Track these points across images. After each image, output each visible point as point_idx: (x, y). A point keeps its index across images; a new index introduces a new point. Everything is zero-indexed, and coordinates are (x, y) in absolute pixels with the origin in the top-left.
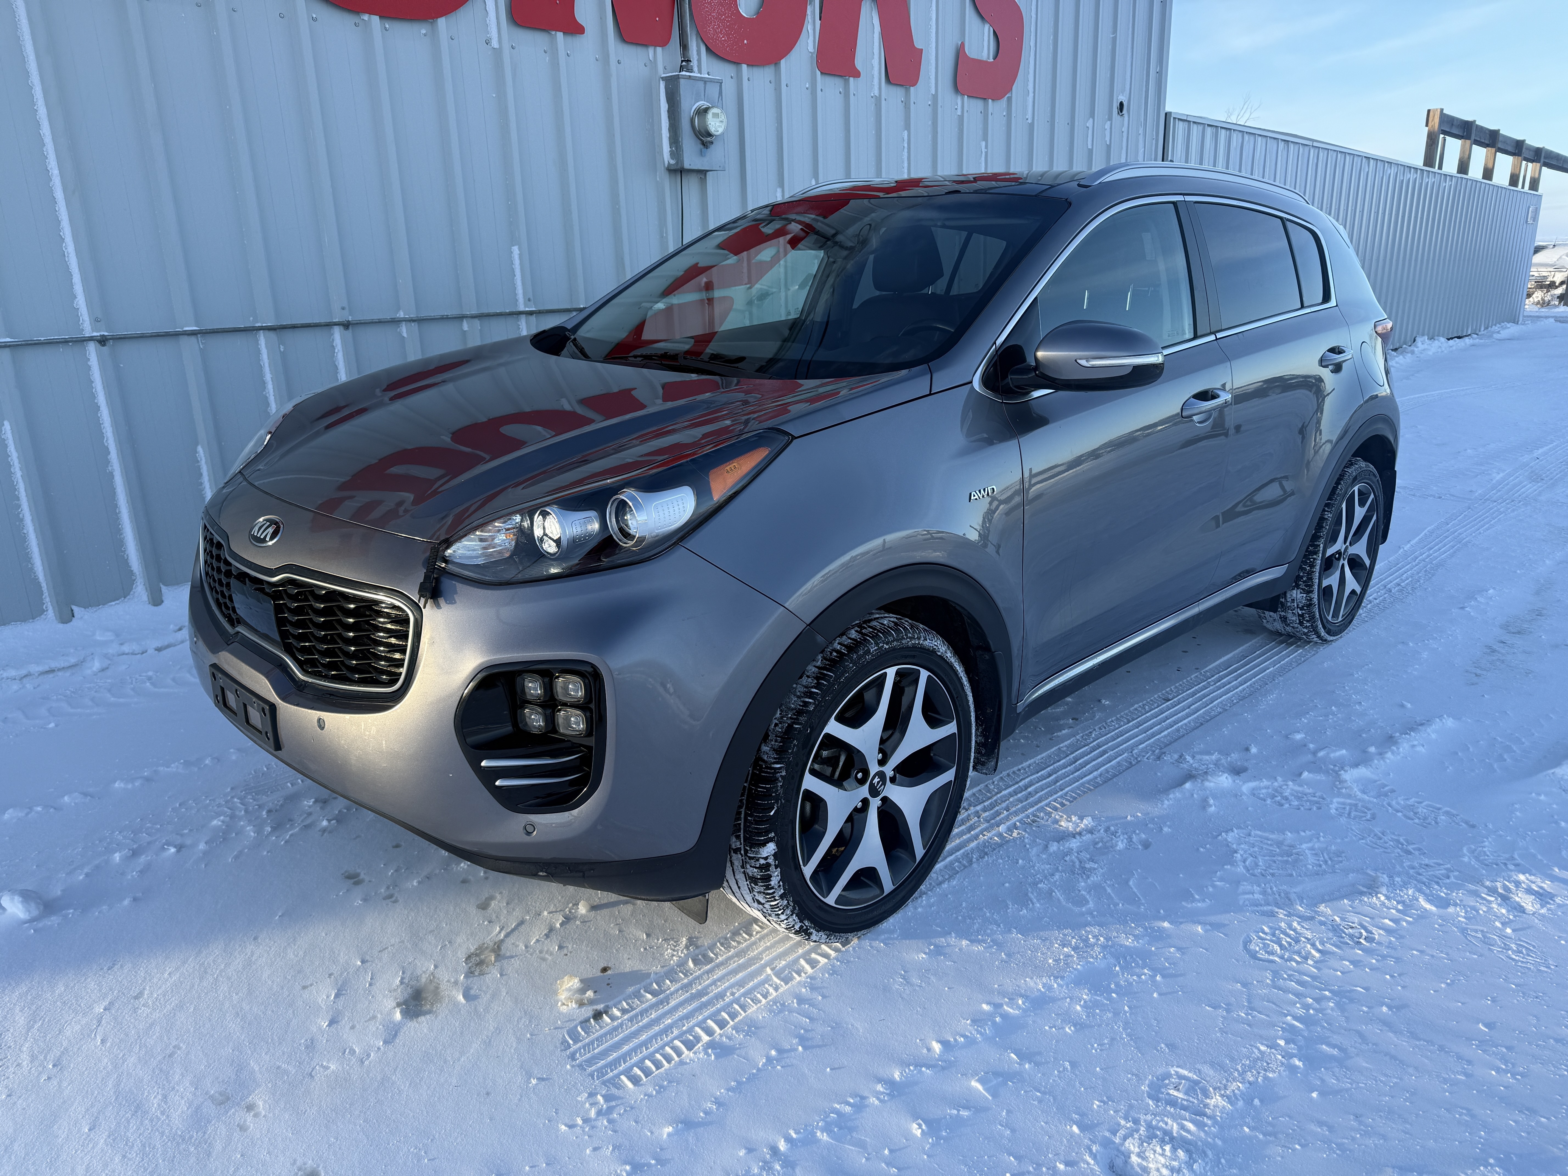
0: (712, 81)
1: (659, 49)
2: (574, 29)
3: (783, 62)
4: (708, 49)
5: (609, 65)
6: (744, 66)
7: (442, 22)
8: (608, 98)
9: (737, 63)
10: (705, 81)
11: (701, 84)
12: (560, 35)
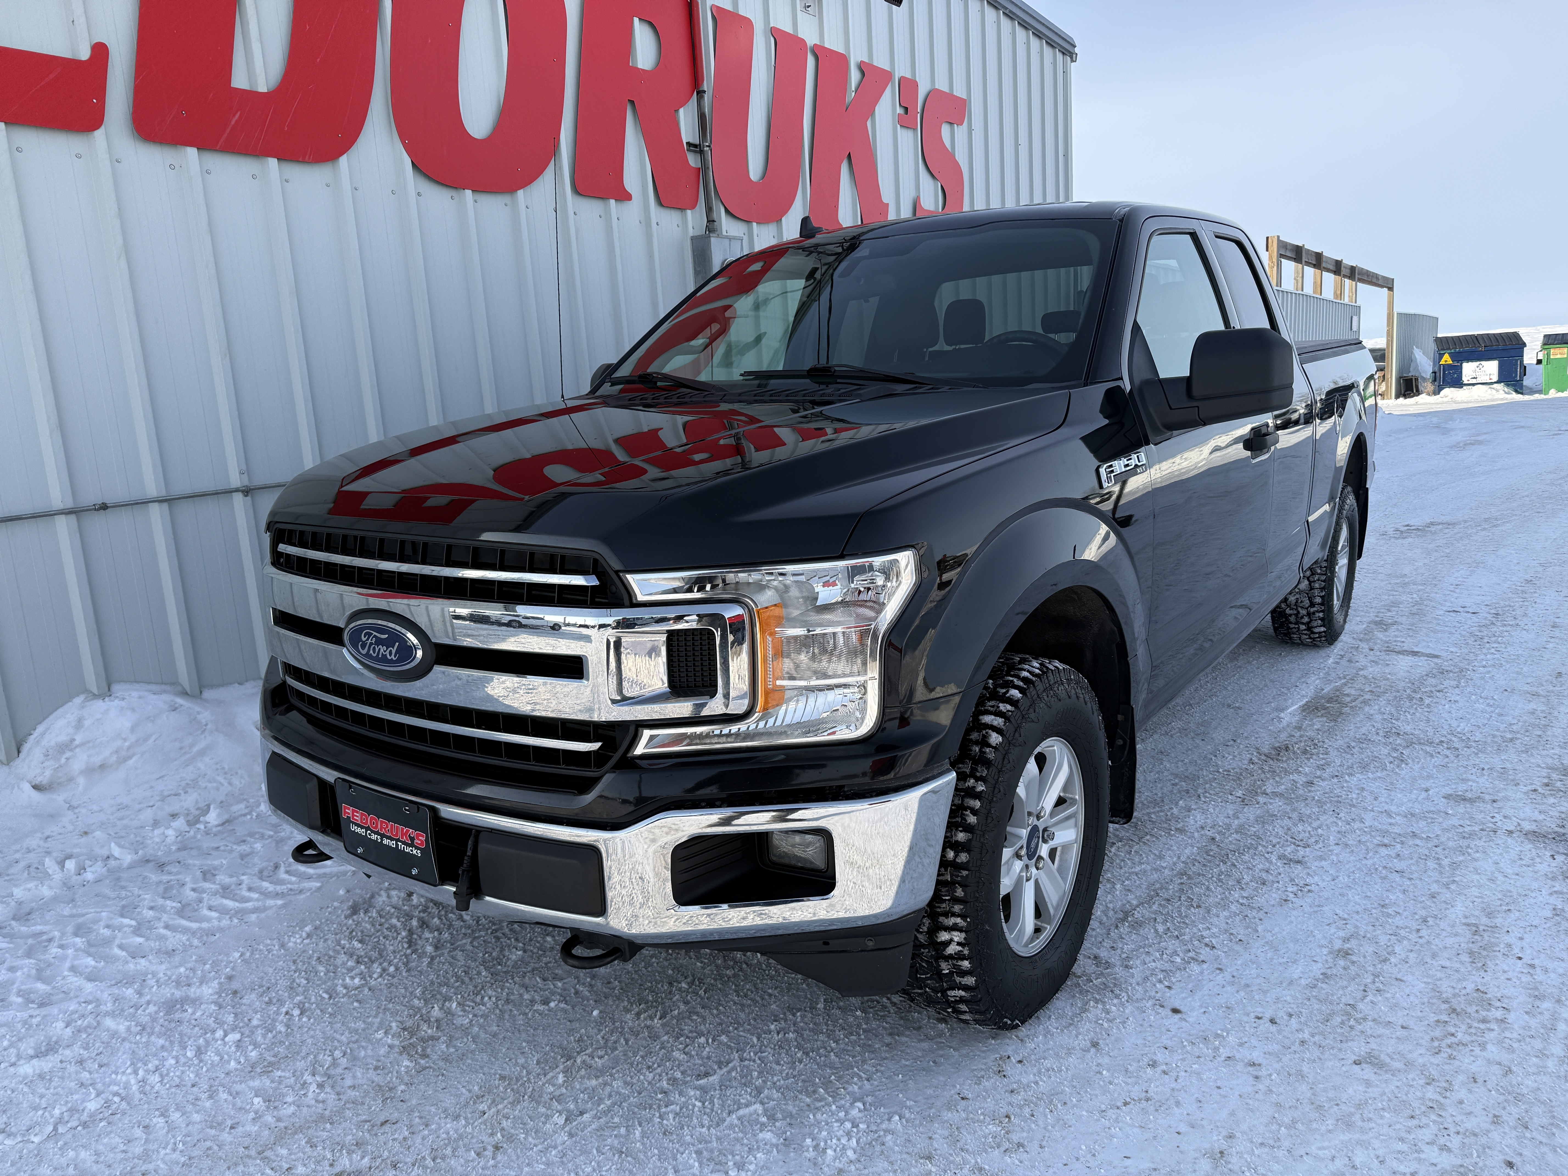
0: (735, 238)
1: (689, 212)
2: (624, 196)
3: (783, 219)
4: (727, 211)
5: (651, 226)
6: (755, 224)
7: (520, 193)
8: (651, 256)
9: (748, 222)
10: (730, 239)
11: (727, 241)
12: (612, 202)
